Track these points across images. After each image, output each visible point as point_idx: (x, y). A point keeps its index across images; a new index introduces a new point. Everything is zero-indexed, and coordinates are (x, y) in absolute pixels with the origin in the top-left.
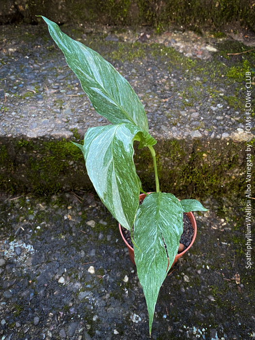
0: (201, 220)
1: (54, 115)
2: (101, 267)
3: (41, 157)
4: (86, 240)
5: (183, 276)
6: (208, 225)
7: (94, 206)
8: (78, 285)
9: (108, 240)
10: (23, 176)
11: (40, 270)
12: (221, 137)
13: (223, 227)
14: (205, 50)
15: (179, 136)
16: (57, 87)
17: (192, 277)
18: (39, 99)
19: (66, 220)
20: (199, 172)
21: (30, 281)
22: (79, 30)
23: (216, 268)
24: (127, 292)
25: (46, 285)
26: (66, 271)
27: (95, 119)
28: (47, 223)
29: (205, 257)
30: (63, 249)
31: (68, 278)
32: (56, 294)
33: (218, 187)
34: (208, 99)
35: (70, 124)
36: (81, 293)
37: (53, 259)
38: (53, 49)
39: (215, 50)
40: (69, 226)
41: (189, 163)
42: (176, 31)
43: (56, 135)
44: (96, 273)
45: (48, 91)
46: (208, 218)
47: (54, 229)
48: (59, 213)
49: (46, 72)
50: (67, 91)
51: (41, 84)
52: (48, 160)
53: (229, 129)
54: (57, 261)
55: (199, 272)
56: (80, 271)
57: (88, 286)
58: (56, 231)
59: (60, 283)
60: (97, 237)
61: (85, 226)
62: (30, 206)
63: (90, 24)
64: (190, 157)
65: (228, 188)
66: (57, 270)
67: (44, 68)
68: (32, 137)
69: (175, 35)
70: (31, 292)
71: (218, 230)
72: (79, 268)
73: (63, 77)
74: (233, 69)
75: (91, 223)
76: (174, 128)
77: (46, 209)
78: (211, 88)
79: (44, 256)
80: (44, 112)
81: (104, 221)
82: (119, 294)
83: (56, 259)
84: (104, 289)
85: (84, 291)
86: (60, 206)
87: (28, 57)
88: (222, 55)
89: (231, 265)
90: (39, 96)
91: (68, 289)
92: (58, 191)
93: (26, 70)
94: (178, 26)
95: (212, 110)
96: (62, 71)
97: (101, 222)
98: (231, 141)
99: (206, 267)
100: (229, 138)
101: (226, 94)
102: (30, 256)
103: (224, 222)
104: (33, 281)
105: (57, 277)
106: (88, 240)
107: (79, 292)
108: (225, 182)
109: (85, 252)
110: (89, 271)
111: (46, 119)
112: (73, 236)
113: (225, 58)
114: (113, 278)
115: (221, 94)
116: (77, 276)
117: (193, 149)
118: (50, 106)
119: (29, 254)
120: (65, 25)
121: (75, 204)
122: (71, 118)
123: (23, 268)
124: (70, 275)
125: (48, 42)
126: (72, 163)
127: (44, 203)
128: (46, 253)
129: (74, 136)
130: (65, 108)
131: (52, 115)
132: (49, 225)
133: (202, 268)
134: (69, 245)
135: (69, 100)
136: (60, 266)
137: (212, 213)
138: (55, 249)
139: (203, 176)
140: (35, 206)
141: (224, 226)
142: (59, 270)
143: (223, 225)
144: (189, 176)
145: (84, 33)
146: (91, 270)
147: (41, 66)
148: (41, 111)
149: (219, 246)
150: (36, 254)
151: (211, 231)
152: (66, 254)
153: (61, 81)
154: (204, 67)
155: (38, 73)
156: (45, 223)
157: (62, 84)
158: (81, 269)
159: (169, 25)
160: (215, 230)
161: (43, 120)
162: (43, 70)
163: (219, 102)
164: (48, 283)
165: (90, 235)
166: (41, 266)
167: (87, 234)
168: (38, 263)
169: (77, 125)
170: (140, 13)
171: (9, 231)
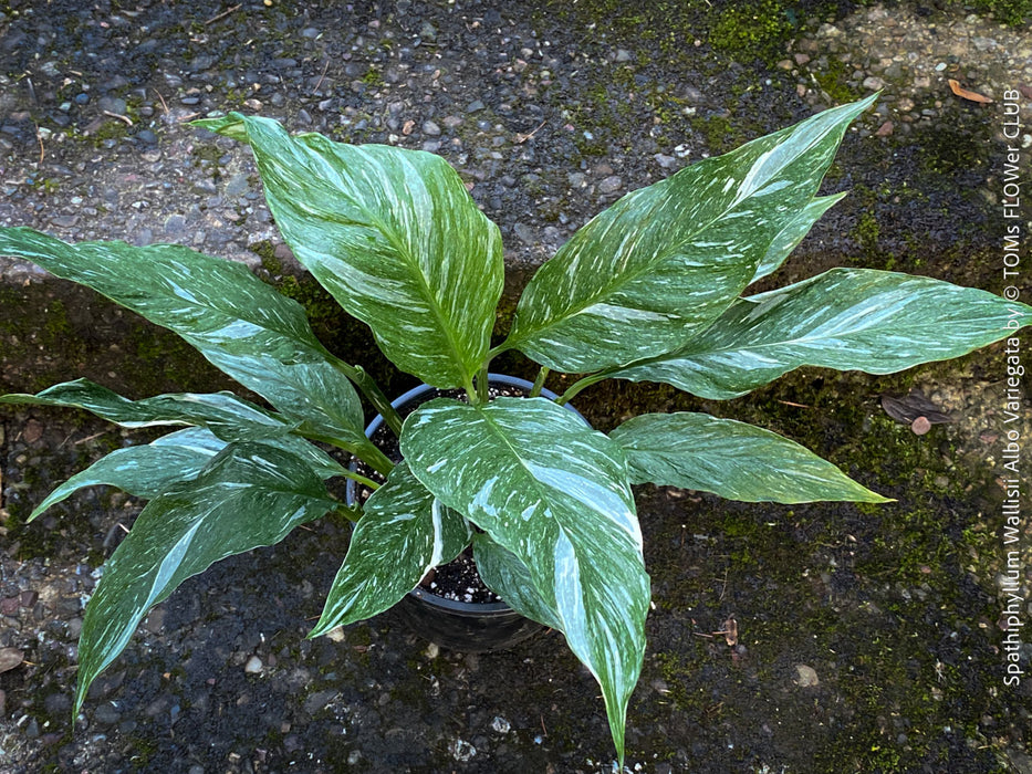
1: (198, 201)
4: (313, 551)
8: (301, 675)
11: (190, 642)
16: (195, 100)
18: (145, 146)
21: (167, 675)
23: (674, 606)
24: (437, 684)
25: (212, 681)
26: (263, 639)
30: (251, 581)
31: (272, 659)
32: (242, 704)
34: (648, 129)
35: (252, 230)
36: (313, 696)
37: (225, 609)
44: (349, 639)
45: (168, 115)
49: (152, 42)
51: (143, 91)
54: (237, 613)
57: (331, 676)
59: (252, 674)
66: (240, 639)
67: (144, 29)
70: (171, 703)
71: (685, 501)
72: (301, 630)
73: (208, 61)
74: (730, 16)
76: (549, 230)
78: (660, 89)
79: (196, 603)
80: (168, 191)
82: (414, 690)
83: (233, 608)
84: (374, 681)
85: (318, 691)
89: (716, 597)
90: (145, 135)
91: (275, 687)
93: (89, 36)
95: (658, 165)
96: (205, 39)
101: (701, 112)
104: (175, 673)
105: (241, 656)
106: (319, 551)
107: (304, 693)
109: (314, 585)
111: (177, 216)
114: (397, 650)
115: (688, 111)
116: (297, 651)
118: (183, 168)
122: (249, 210)
123: (143, 639)
124: (277, 651)
128: (203, 593)
129: (263, 266)
130: (228, 176)
131: (192, 201)
134: (267, 568)
136: (245, 627)
138: (227, 580)
142: (245, 639)
146: (336, 633)
148: (156, 188)
149: (686, 546)
150: (172, 599)
151: (664, 504)
152: (260, 594)
153: (205, 76)
154: (643, 11)
155: (127, 49)
157: (209, 88)
158: (305, 631)
160: (675, 499)
161: (167, 220)
162: (143, 38)
163: (681, 137)
164: (218, 675)
165: (325, 534)
166: (192, 630)
167: (314, 534)
168: (182, 625)
169: (270, 233)
171: (86, 538)
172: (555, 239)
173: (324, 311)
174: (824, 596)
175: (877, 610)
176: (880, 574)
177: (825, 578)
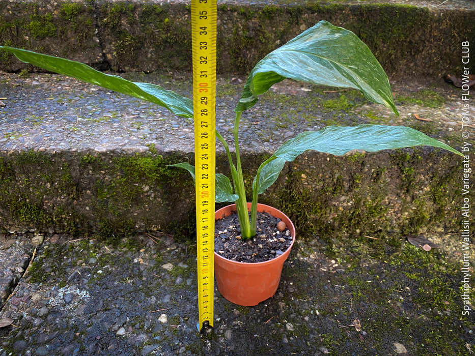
0: (307, 261)
1: (129, 134)
2: (175, 315)
3: (110, 180)
4: (159, 285)
5: (286, 323)
6: (315, 266)
7: (173, 249)
8: (143, 337)
9: (188, 284)
10: (87, 208)
11: (94, 320)
13: (335, 269)
14: (300, 91)
15: (271, 150)
16: (137, 114)
17: (297, 325)
18: (115, 122)
19: (136, 263)
20: (298, 198)
21: (78, 334)
22: (168, 76)
23: (328, 313)
24: (209, 344)
25: (99, 338)
26: (128, 320)
27: (176, 136)
28: (111, 266)
29: (313, 302)
30: (129, 295)
31: (130, 329)
32: (110, 349)
33: (324, 223)
34: (303, 123)
35: (147, 141)
36: (146, 347)
37: (114, 306)
39: (310, 90)
40: (139, 269)
41: (287, 187)
43: (128, 150)
44: (169, 322)
46: (316, 260)
47: (120, 273)
48: (129, 255)
49: (127, 103)
50: (148, 116)
51: (119, 112)
52: (118, 185)
54: (119, 308)
55: (307, 318)
56: (148, 319)
57: (157, 338)
58: (122, 274)
59: (119, 335)
60: (174, 282)
61: (160, 270)
62: (93, 248)
63: (180, 73)
64: (286, 178)
65: (336, 224)
66: (117, 319)
67: (125, 101)
68: (100, 151)
70: (76, 347)
71: (328, 272)
72: (147, 317)
73: (145, 107)
74: (330, 101)
75: (168, 267)
76: (266, 143)
77: (113, 252)
78: (307, 115)
79: (101, 303)
80: (119, 131)
81: (184, 263)
82: (198, 346)
83: (117, 306)
84: (178, 341)
85: (150, 344)
86: (130, 249)
87: (110, 94)
88: (318, 93)
89: (348, 310)
90: (116, 120)
91: (129, 342)
92: (130, 231)
93: (106, 102)
97: (181, 265)
98: (331, 156)
99: (315, 312)
101: (323, 119)
103: (336, 263)
104: (82, 333)
105: (116, 327)
106: (162, 285)
107: (143, 346)
108: (331, 217)
109: (157, 298)
110: (160, 319)
111: (120, 137)
112: (143, 281)
113: (321, 95)
114: (191, 327)
115: (318, 119)
116: (143, 326)
117: (289, 167)
118: (127, 127)
119: (82, 302)
120: (154, 73)
121: (149, 247)
122: (148, 136)
123: (71, 318)
124: (133, 326)
126: (147, 188)
127: (110, 246)
128: (105, 299)
129: (149, 150)
130: (143, 129)
132: (114, 269)
133: (310, 314)
134: (137, 290)
135: (148, 123)
136: (121, 314)
137: (319, 254)
138: (117, 294)
139: (305, 203)
140: (99, 249)
141: (335, 267)
142: (119, 319)
143: (334, 266)
144: (288, 205)
145: (173, 78)
146: (163, 319)
147: (122, 100)
148: (115, 130)
149: (331, 289)
150: (91, 301)
151: (319, 273)
152: (131, 301)
153: (142, 110)
154: (299, 100)
155: (118, 104)
156: (109, 267)
157: (143, 112)
158: (149, 317)
160: (324, 271)
161: (116, 138)
162: (124, 103)
164: (102, 335)
165: (165, 279)
166: (96, 314)
167: (160, 278)
168: (92, 312)
169: (154, 142)
170: (232, 61)
171: (61, 276)
172: (268, 146)
173: (173, 174)
174: (400, 313)
175: (428, 319)
176: (425, 303)
177: (399, 304)
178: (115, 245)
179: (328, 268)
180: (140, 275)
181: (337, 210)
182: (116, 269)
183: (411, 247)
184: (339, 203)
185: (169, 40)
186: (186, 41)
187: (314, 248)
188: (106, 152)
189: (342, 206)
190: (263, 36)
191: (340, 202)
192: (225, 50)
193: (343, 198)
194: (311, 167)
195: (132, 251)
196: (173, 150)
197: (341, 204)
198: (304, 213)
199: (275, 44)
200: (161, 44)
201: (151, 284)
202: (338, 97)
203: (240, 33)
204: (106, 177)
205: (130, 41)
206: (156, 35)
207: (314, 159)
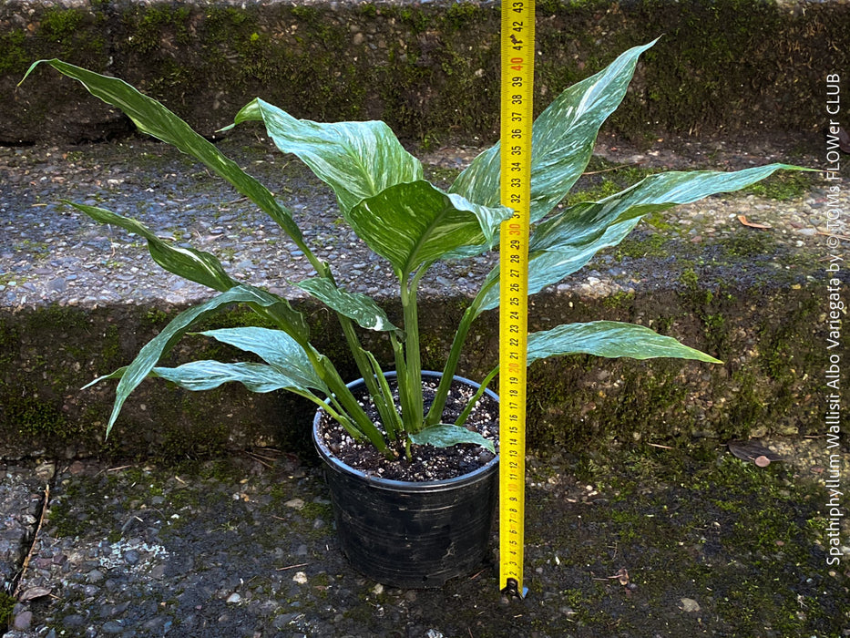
0: (542, 488)
2: (320, 572)
3: (189, 353)
4: (284, 531)
6: (557, 496)
7: (298, 476)
8: (271, 604)
10: (143, 407)
11: (184, 584)
12: (556, 290)
13: (591, 499)
15: (471, 291)
16: (220, 231)
19: (237, 501)
21: (163, 604)
22: (256, 147)
23: (575, 563)
24: (382, 609)
25: (199, 607)
26: (242, 582)
27: (302, 272)
28: (194, 508)
29: (551, 547)
30: (235, 548)
31: (248, 594)
32: (222, 621)
33: (572, 421)
35: (253, 281)
36: (280, 616)
37: (213, 565)
38: (205, 177)
40: (245, 509)
42: (464, 146)
44: (311, 582)
45: (201, 237)
46: (558, 486)
47: (213, 517)
48: (222, 489)
49: (194, 210)
50: (242, 237)
51: (185, 229)
53: (571, 279)
54: (223, 567)
55: (539, 570)
56: (276, 580)
57: (295, 604)
58: (216, 519)
59: (232, 603)
60: (310, 527)
61: (282, 509)
62: (154, 480)
65: (596, 424)
66: (223, 582)
67: (188, 206)
68: (175, 302)
69: (463, 151)
70: (165, 620)
71: (580, 504)
72: (273, 576)
73: (230, 217)
75: (296, 504)
76: (461, 280)
77: (191, 485)
79: (191, 561)
81: (324, 498)
82: (363, 612)
83: (219, 564)
84: (330, 607)
85: (285, 613)
86: (221, 480)
87: (152, 191)
89: (609, 557)
91: (250, 611)
92: (218, 448)
93: (152, 208)
94: (468, 136)
96: (228, 210)
97: (318, 500)
98: (576, 298)
99: (553, 561)
100: (572, 292)
102: (160, 562)
103: (593, 490)
104: (169, 603)
105: (224, 593)
106: (289, 531)
107: (273, 615)
108: (585, 410)
109: (284, 550)
110: (295, 579)
112: (256, 527)
114: (349, 588)
116: (269, 589)
119: (158, 560)
120: (227, 140)
121: (256, 475)
122: (253, 273)
123: (146, 583)
124: (252, 589)
125: (193, 167)
127: (184, 475)
128: (197, 555)
130: (239, 260)
132: (199, 511)
133: (545, 563)
134: (248, 540)
135: (246, 248)
136: (229, 575)
137: (565, 477)
138: (215, 548)
140: (166, 481)
141: (593, 496)
142: (228, 582)
143: (590, 495)
145: (268, 153)
146: (301, 578)
147: (181, 203)
149: (582, 527)
150: (172, 559)
151: (564, 507)
152: (242, 556)
153: (227, 223)
155: (176, 213)
156: (190, 508)
157: (230, 227)
158: (276, 577)
159: (448, 134)
160: (572, 503)
162: (186, 209)
164: (204, 603)
165: (294, 522)
166: (186, 577)
167: (286, 521)
168: (179, 574)
169: (265, 283)
170: (387, 112)
171: (108, 526)
172: (466, 284)
174: (698, 558)
175: (743, 566)
176: (742, 544)
177: (698, 547)
178: (193, 473)
179: (580, 498)
180: (249, 518)
181: (594, 397)
182: (204, 512)
183: (734, 461)
184: (598, 384)
185: (259, 76)
186: (293, 77)
187: (555, 467)
188: (186, 304)
189: (603, 389)
190: (450, 63)
191: (599, 382)
192: (373, 92)
193: (604, 374)
194: (543, 319)
195: (226, 482)
196: (301, 296)
197: (600, 386)
198: (535, 402)
199: (474, 77)
200: (242, 82)
201: (270, 530)
202: (600, 184)
203: (401, 57)
204: (181, 348)
205: (179, 78)
206: (232, 64)
207: (546, 306)
